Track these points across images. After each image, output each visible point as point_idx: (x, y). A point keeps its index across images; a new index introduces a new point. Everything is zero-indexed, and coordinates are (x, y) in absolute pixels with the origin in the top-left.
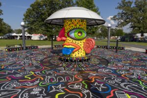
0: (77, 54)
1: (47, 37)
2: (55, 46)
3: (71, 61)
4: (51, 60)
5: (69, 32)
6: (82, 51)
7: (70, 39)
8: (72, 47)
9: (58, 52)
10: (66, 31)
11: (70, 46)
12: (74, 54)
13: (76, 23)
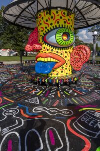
0: (60, 72)
1: (17, 53)
2: (26, 62)
3: (51, 84)
4: (18, 82)
5: (45, 35)
6: (68, 68)
7: (48, 48)
8: (52, 60)
9: (29, 70)
10: (42, 34)
11: (49, 59)
12: (55, 73)
13: (57, 17)
